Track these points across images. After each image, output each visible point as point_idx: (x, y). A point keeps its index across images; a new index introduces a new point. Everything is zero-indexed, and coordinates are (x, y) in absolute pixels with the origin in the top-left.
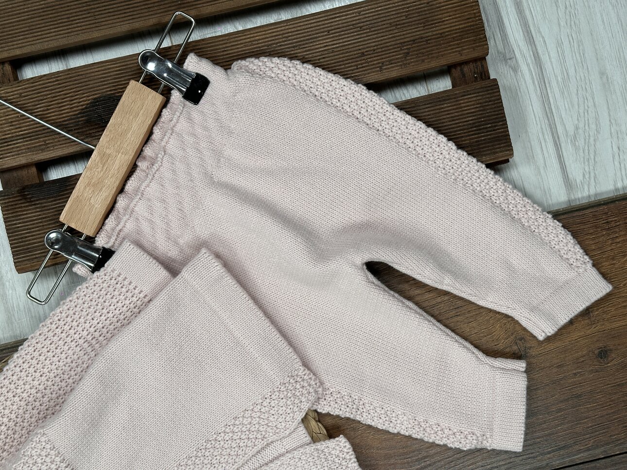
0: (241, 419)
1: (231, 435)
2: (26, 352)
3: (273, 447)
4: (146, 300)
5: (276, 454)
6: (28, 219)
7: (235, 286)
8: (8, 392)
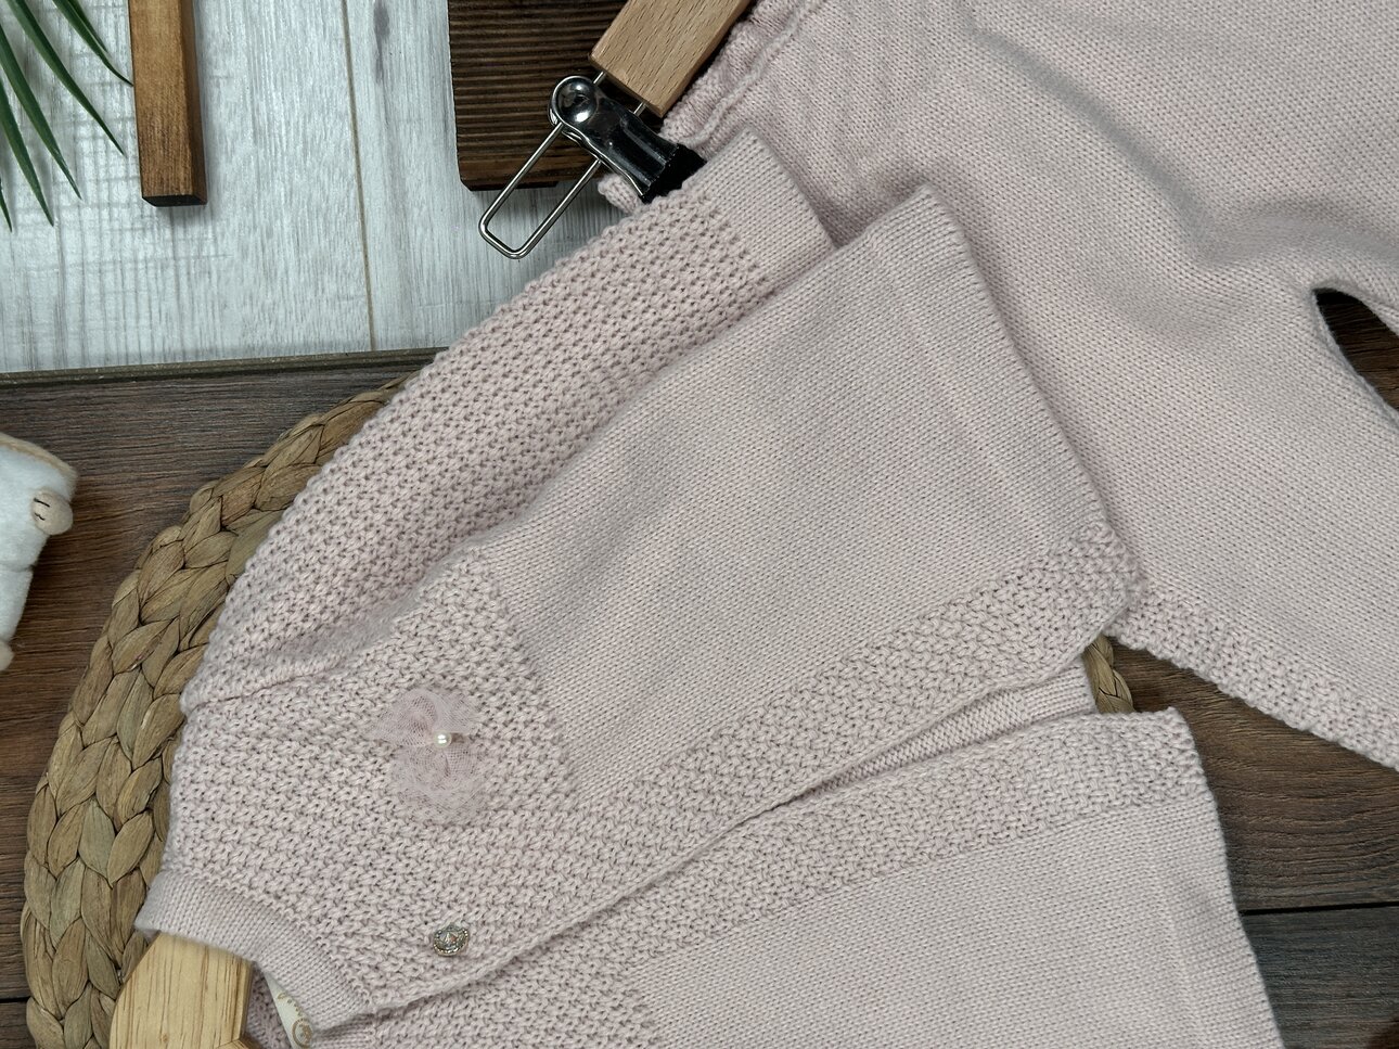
0: (936, 622)
1: (906, 655)
2: (455, 366)
3: (1001, 706)
4: (764, 288)
5: (1005, 724)
6: (507, 50)
7: (981, 295)
8: (395, 454)
